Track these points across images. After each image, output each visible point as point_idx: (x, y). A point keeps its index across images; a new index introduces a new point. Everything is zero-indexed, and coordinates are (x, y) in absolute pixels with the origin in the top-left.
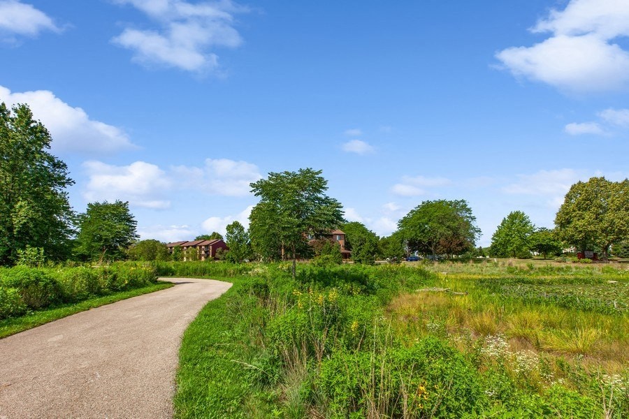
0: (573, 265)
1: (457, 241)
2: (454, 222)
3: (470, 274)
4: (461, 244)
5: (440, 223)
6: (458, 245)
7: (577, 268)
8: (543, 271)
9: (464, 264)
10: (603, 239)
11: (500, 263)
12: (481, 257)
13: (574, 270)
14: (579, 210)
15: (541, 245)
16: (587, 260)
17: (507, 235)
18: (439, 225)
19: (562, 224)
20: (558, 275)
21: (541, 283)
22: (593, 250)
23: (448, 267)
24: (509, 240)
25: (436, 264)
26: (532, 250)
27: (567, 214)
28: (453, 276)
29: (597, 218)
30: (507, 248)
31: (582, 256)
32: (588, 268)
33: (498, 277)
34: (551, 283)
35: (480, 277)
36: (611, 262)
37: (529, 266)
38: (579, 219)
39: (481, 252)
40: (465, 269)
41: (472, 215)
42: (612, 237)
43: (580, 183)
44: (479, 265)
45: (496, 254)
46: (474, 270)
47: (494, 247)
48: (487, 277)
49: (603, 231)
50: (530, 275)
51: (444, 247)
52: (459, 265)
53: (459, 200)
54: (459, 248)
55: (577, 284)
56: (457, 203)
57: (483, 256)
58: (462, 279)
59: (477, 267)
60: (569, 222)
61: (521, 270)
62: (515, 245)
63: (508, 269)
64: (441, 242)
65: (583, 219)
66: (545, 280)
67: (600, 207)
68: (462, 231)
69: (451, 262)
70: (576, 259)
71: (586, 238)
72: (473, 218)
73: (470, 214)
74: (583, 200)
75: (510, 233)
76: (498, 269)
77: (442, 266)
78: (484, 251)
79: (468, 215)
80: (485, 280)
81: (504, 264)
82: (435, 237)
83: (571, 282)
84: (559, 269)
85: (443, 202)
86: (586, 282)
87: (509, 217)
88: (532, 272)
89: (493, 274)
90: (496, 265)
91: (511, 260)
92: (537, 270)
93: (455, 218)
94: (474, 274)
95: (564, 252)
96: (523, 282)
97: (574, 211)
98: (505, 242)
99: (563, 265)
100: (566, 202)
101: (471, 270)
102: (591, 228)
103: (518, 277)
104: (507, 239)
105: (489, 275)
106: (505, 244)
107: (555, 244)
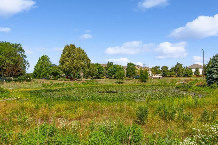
0: (65, 82)
1: (17, 69)
2: (15, 57)
3: (25, 88)
4: (19, 71)
5: (7, 57)
6: (17, 72)
7: (66, 83)
8: (56, 85)
9: (21, 83)
10: (73, 71)
11: (39, 82)
12: (28, 79)
13: (66, 84)
14: (67, 58)
15: (54, 73)
16: (69, 79)
17: (41, 67)
18: (6, 58)
19: (62, 63)
20: (61, 86)
21: (56, 91)
22: (70, 76)
23: (12, 85)
24: (41, 70)
25: (5, 83)
26: (50, 75)
27: (63, 59)
28: (16, 90)
29: (72, 62)
30: (41, 74)
31: (67, 78)
32: (70, 83)
33: (39, 89)
34: (59, 91)
35: (31, 90)
36: (75, 80)
37: (50, 83)
38: (67, 62)
39: (28, 76)
40: (22, 86)
41: (25, 54)
42: (76, 70)
43: (67, 45)
44: (29, 83)
45: (36, 77)
46: (27, 86)
47: (34, 73)
48: (34, 90)
49: (74, 67)
50: (51, 87)
51: (9, 72)
52: (18, 83)
53: (18, 44)
54: (18, 74)
55: (67, 90)
56: (17, 45)
57: (29, 78)
58: (22, 92)
59: (28, 84)
60: (64, 63)
61: (48, 85)
62: (44, 73)
63: (42, 84)
64: (7, 70)
65: (68, 62)
66: (57, 89)
67: (73, 57)
68: (19, 63)
69: (14, 82)
70: (65, 79)
71: (69, 70)
72: (25, 56)
73: (24, 53)
74: (68, 53)
75: (42, 66)
76: (38, 85)
77: (9, 84)
78: (30, 75)
79: (23, 54)
80: (33, 91)
81: (40, 82)
82: (3, 66)
83: (66, 89)
84: (61, 84)
85: (8, 43)
86: (70, 89)
87: (41, 57)
88: (52, 86)
89: (36, 88)
90: (37, 83)
91: (43, 80)
92: (53, 85)
93: (16, 55)
94: (27, 88)
95: (61, 76)
96: (49, 91)
97: (66, 58)
98: (40, 70)
99: (62, 82)
100: (63, 53)
101: (25, 86)
102: (71, 66)
103: (47, 88)
104: (41, 69)
105: (34, 88)
106: (40, 72)
107: (59, 72)
